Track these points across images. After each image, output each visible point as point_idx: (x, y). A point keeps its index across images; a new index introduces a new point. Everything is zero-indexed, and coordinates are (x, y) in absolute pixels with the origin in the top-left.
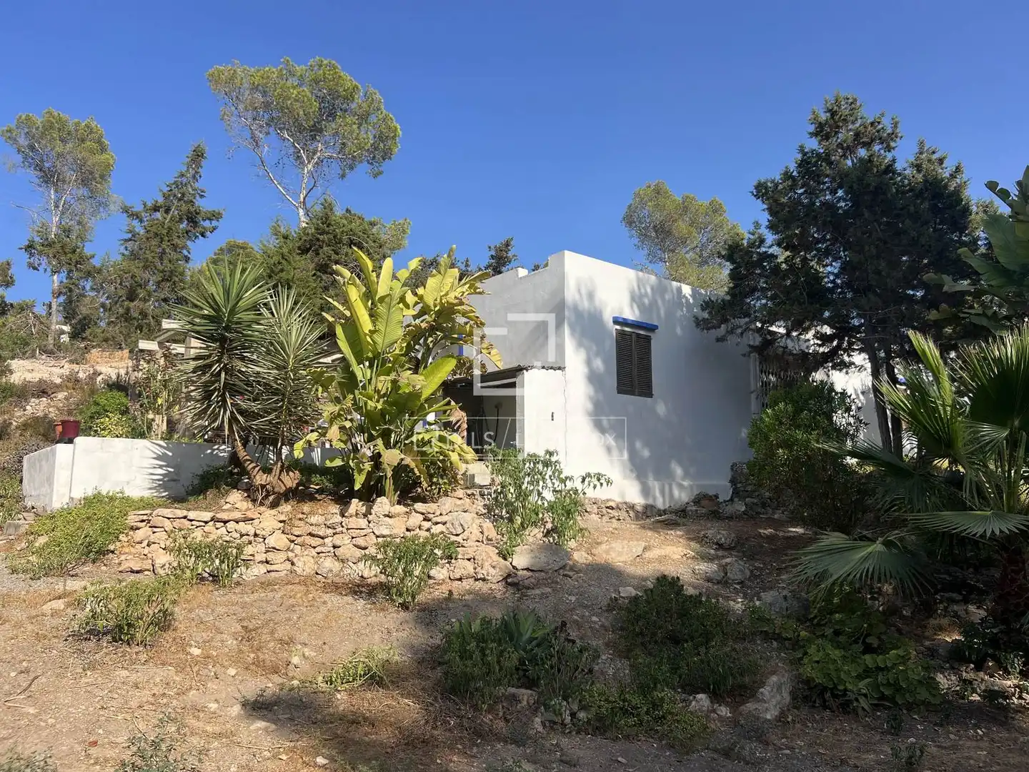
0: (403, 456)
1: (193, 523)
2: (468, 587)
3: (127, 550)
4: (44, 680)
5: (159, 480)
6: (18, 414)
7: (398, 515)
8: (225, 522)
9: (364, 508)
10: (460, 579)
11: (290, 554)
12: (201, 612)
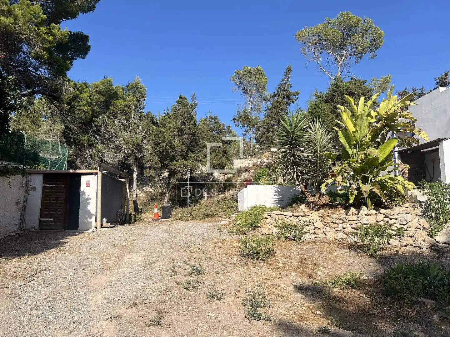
0: (372, 188)
1: (286, 216)
2: (410, 250)
3: (264, 226)
4: (229, 268)
5: (276, 200)
6: (239, 179)
7: (372, 215)
8: (298, 217)
9: (357, 211)
10: (406, 246)
11: (325, 231)
12: (285, 251)
